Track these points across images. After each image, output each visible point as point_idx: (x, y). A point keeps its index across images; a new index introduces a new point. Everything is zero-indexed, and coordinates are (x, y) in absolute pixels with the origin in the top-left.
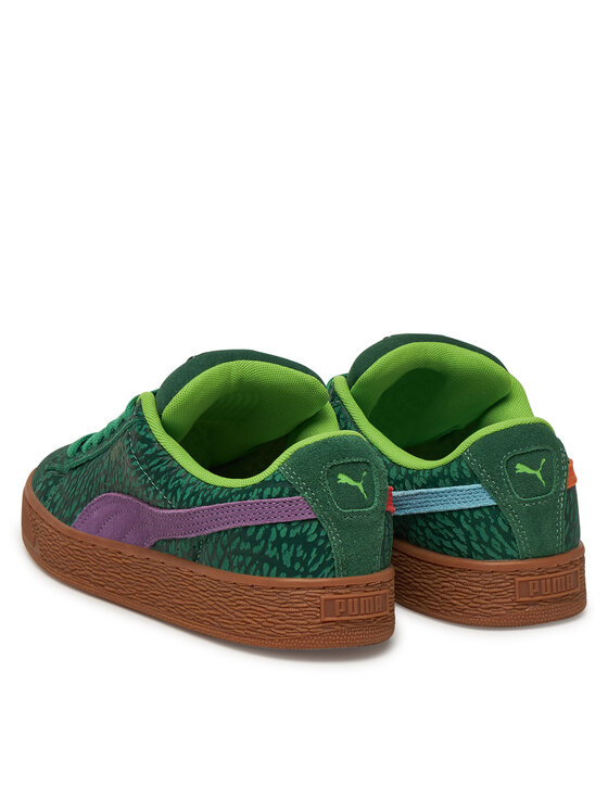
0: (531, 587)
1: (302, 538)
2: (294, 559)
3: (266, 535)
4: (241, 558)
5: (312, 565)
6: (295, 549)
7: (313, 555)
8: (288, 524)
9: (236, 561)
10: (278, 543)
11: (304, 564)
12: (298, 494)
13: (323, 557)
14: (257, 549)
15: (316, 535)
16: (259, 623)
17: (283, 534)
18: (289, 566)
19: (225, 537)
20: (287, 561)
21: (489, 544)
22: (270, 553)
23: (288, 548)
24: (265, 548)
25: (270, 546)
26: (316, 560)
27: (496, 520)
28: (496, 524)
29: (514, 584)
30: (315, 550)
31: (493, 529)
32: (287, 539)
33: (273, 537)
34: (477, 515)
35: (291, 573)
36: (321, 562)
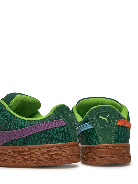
0: (103, 152)
1: (63, 131)
2: (62, 137)
3: (53, 131)
4: (45, 139)
5: (67, 138)
6: (62, 134)
7: (67, 136)
8: (59, 127)
9: (43, 140)
10: (57, 133)
11: (65, 138)
12: (61, 118)
13: (69, 136)
14: (50, 136)
15: (67, 130)
16: (53, 158)
17: (58, 131)
18: (61, 139)
19: (39, 134)
20: (60, 138)
21: (92, 141)
22: (55, 136)
23: (60, 134)
24: (53, 135)
25: (55, 134)
26: (68, 137)
27: (93, 133)
28: (93, 134)
29: (98, 151)
30: (67, 134)
31: (93, 135)
32: (60, 132)
33: (55, 131)
34: (89, 131)
35: (62, 141)
36: (69, 138)
